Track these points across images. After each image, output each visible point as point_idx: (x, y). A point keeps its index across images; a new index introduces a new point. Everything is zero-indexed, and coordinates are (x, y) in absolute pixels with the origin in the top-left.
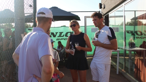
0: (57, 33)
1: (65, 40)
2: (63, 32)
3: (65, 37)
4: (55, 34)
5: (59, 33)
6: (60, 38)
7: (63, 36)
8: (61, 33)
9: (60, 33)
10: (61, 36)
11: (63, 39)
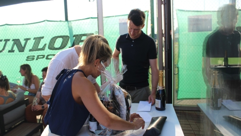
0: (27, 40)
1: (47, 58)
2: (43, 38)
3: (47, 51)
4: (23, 43)
5: (32, 39)
6: (36, 53)
7: (43, 49)
8: (38, 40)
10: (39, 47)
11: (42, 57)
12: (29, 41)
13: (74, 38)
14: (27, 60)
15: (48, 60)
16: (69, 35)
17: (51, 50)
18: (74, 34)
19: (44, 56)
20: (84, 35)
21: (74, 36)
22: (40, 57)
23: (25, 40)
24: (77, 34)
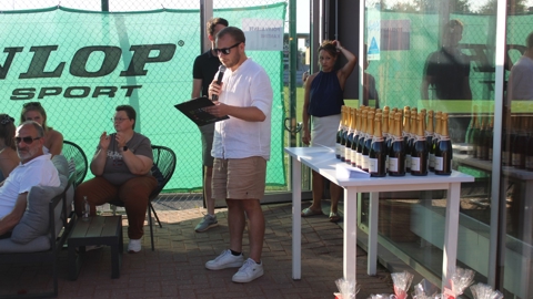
0: (12, 51)
1: (68, 95)
2: (55, 48)
3: (67, 80)
4: (2, 58)
5: (26, 50)
6: (38, 83)
7: (57, 73)
8: (42, 52)
9: (32, 49)
10: (46, 70)
11: (54, 91)
12: (17, 54)
13: (133, 52)
14: (12, 98)
15: (71, 100)
16: (118, 45)
17: (78, 78)
18: (131, 43)
19: (58, 90)
20: (155, 47)
21: (133, 48)
22: (48, 92)
23: (6, 50)
24: (138, 44)
